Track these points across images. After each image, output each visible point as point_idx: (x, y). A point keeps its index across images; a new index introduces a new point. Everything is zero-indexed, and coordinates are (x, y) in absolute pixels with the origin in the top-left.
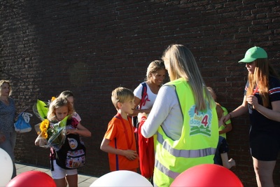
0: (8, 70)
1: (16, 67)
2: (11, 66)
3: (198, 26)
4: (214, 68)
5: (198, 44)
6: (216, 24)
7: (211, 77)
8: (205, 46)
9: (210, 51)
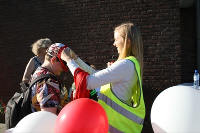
3: (95, 22)
4: (104, 50)
5: (94, 34)
6: (106, 21)
7: (103, 55)
8: (99, 34)
9: (102, 38)
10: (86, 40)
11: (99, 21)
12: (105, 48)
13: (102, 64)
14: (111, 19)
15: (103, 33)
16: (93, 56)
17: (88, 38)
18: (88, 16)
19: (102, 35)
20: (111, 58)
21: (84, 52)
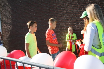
0: (4, 21)
1: (7, 19)
2: (5, 19)
3: (70, 5)
4: (75, 20)
5: (70, 11)
6: (76, 4)
7: (75, 22)
8: (72, 12)
9: (74, 14)
10: (66, 15)
11: (72, 5)
12: (76, 19)
13: (74, 27)
14: (79, 3)
15: (75, 11)
16: (69, 23)
17: (67, 14)
18: (67, 2)
19: (74, 12)
20: (79, 24)
21: (65, 21)
